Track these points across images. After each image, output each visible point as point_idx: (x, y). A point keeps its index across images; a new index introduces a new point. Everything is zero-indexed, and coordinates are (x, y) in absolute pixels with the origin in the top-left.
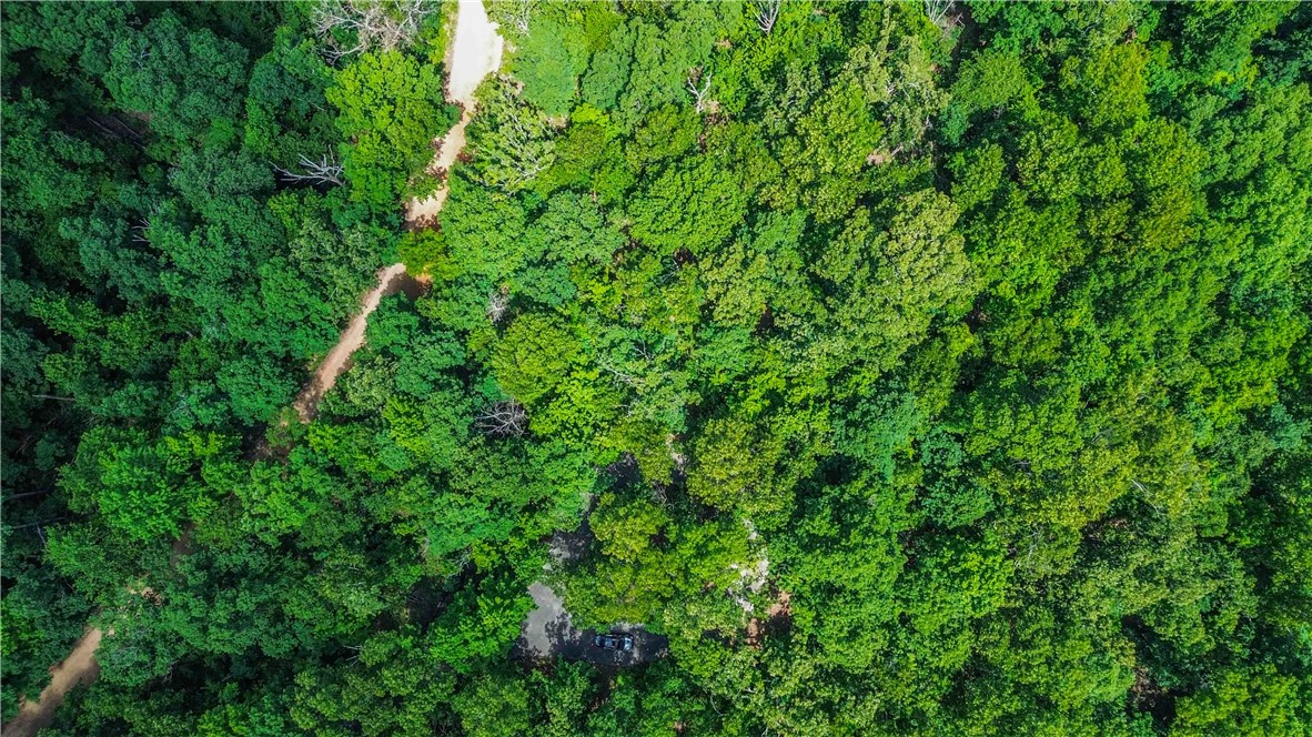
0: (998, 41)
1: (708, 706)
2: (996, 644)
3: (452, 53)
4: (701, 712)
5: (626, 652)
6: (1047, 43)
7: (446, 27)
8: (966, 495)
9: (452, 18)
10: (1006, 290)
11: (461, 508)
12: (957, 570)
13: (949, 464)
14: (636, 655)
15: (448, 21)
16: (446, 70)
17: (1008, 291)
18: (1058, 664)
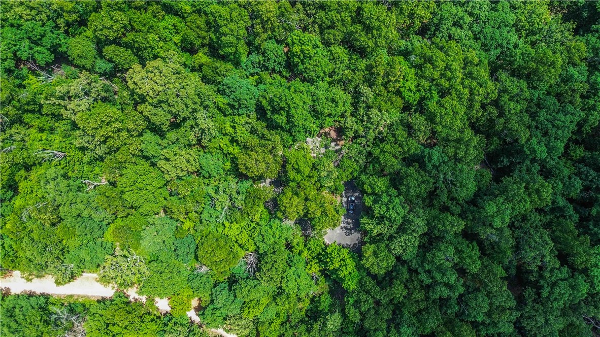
0: (63, 49)
1: (371, 162)
2: (334, 35)
3: (93, 296)
4: (373, 165)
5: (356, 199)
6: (60, 28)
7: (80, 300)
8: (269, 53)
9: (76, 298)
10: (177, 39)
11: (288, 281)
12: (302, 55)
13: (258, 61)
14: (357, 194)
15: (77, 299)
16: (100, 299)
17: (178, 38)
18: (339, 8)
